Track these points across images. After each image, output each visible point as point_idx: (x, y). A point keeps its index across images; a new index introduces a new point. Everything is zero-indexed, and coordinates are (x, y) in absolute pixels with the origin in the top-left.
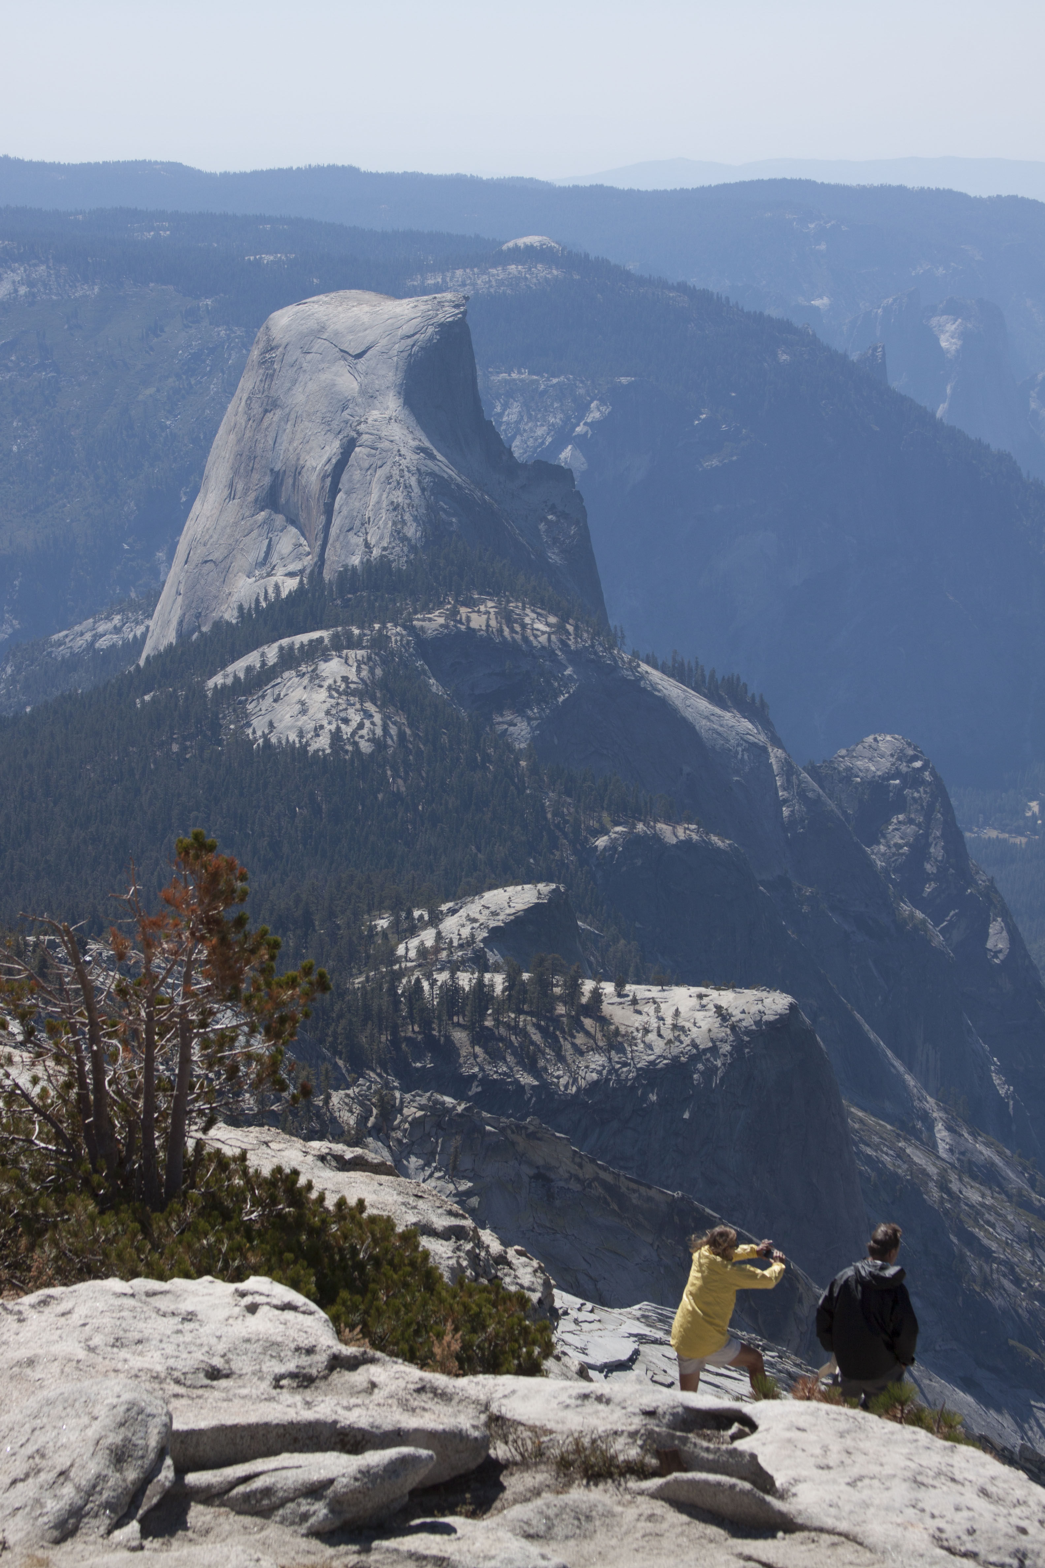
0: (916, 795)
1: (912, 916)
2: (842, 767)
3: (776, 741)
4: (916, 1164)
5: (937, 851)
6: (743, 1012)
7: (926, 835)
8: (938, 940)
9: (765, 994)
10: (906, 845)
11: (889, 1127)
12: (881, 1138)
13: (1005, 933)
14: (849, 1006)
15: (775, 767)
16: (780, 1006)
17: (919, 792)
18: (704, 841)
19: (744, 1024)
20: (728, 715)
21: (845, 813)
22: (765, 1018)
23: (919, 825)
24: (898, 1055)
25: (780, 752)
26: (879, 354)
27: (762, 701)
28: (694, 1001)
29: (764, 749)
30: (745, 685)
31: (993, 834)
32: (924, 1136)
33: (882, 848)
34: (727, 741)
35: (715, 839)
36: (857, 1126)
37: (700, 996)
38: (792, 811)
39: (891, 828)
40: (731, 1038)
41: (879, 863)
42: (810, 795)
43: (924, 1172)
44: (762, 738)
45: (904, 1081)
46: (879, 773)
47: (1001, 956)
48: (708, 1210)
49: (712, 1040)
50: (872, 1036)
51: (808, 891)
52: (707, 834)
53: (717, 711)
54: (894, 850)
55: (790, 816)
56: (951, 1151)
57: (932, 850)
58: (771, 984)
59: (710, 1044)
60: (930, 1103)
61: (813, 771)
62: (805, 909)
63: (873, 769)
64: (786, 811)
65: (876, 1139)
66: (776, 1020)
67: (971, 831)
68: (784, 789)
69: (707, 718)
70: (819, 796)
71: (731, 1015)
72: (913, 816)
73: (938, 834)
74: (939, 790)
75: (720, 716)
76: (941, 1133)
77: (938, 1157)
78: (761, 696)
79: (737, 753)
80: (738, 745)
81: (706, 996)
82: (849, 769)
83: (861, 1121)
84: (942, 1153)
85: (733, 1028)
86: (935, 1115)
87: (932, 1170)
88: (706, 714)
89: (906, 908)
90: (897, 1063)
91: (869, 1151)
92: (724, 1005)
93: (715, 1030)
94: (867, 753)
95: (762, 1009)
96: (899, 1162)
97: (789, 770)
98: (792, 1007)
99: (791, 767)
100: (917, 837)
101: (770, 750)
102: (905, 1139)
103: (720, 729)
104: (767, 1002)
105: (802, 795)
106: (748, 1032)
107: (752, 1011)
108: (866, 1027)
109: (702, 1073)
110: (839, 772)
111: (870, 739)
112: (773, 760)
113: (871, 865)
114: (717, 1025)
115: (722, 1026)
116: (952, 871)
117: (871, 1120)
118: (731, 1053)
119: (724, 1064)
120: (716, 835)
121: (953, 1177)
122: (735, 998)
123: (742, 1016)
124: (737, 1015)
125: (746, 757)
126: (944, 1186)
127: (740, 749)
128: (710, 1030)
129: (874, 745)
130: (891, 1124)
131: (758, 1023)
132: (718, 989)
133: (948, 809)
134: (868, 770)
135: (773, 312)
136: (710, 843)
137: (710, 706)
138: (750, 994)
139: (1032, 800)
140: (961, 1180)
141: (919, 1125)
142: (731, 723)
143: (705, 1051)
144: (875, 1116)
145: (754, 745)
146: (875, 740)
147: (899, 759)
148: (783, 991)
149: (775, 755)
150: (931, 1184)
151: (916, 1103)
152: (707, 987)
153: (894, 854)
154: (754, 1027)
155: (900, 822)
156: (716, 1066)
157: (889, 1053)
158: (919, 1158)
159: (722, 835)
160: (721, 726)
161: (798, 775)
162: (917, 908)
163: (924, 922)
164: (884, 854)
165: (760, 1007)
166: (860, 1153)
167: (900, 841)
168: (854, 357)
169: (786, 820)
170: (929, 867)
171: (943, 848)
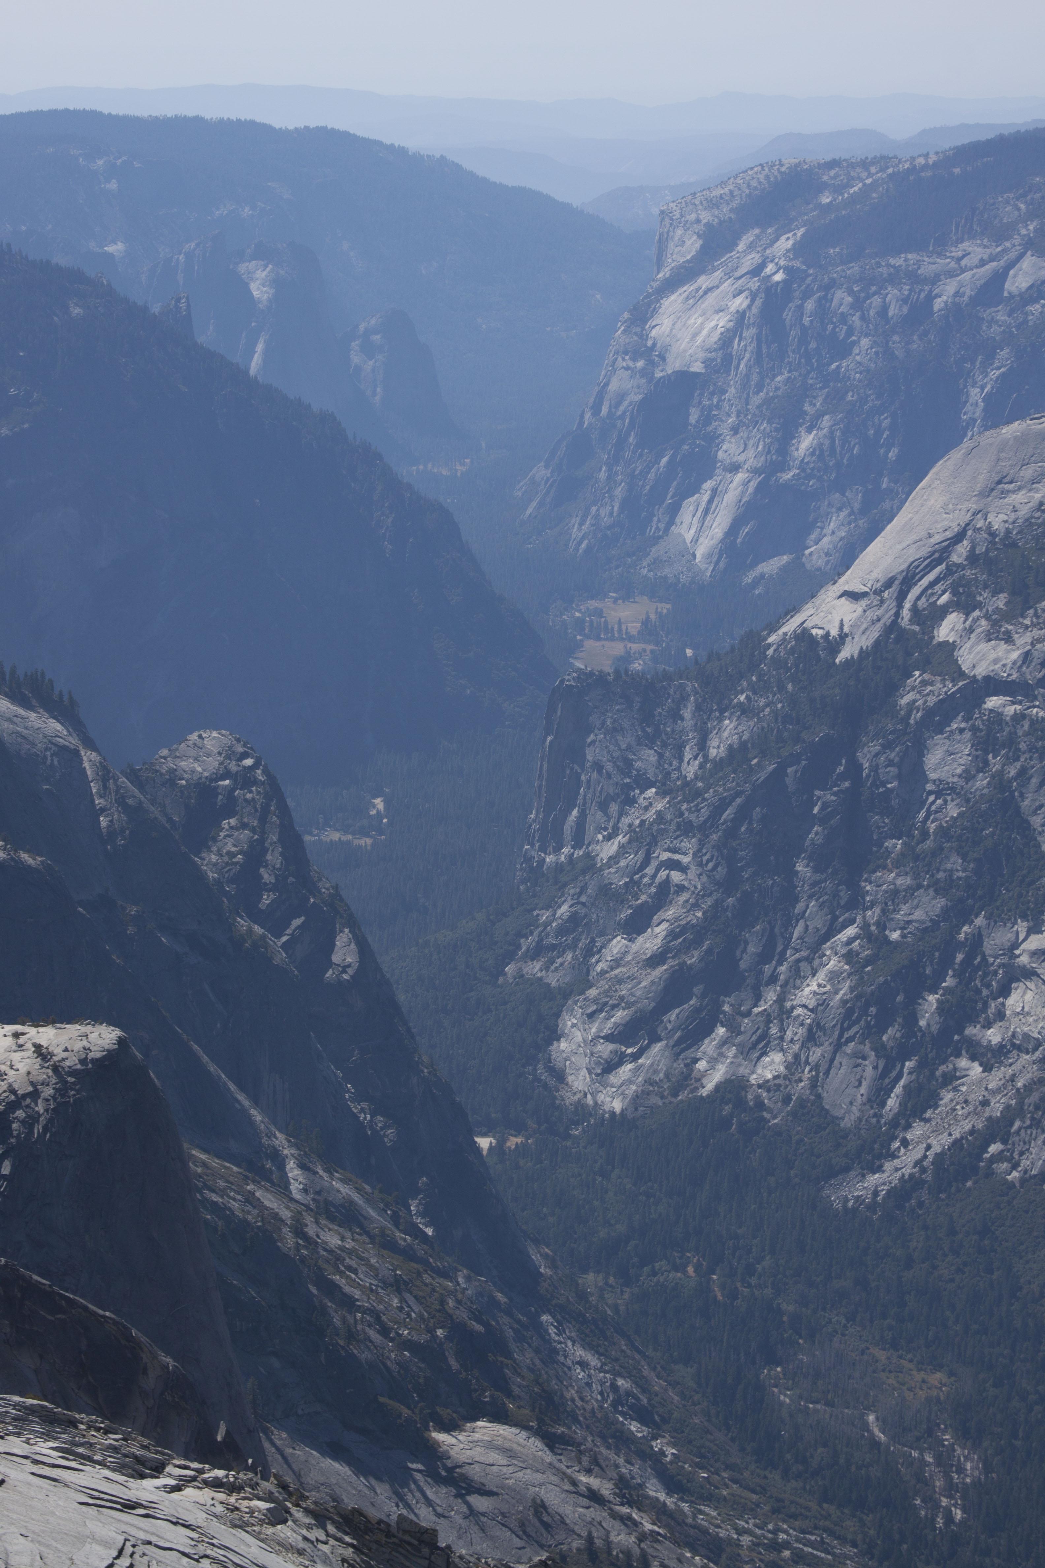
0: (249, 796)
1: (250, 931)
2: (164, 769)
3: (90, 744)
4: (267, 1208)
5: (274, 857)
6: (66, 1050)
7: (262, 841)
8: (281, 957)
9: (89, 1028)
10: (240, 852)
11: (235, 1169)
12: (227, 1181)
13: (353, 946)
14: (185, 1036)
15: (89, 772)
16: (107, 1041)
17: (251, 792)
18: (12, 859)
19: (67, 1063)
20: (33, 716)
21: (170, 820)
22: (91, 1055)
23: (253, 830)
24: (242, 1088)
25: (94, 755)
26: (183, 304)
27: (71, 698)
28: (10, 1041)
29: (76, 753)
30: (51, 681)
31: (336, 836)
32: (275, 1178)
33: (214, 858)
34: (34, 745)
35: (25, 856)
36: (199, 1170)
37: (16, 1035)
38: (111, 821)
39: (222, 834)
40: (54, 1080)
41: (210, 874)
42: (130, 801)
43: (276, 1216)
44: (73, 741)
45: (249, 1117)
46: (206, 774)
47: (350, 971)
48: (36, 1277)
49: (32, 1083)
50: (212, 1068)
51: (133, 910)
52: (16, 851)
53: (21, 711)
54: (226, 859)
55: (109, 827)
56: (305, 1191)
57: (269, 857)
58: (96, 1017)
59: (31, 1089)
60: (280, 1139)
61: (133, 775)
62: (131, 930)
63: (199, 769)
64: (103, 821)
65: (222, 1184)
66: (104, 1057)
67: (311, 833)
68: (101, 797)
69: (9, 720)
70: (140, 802)
71: (52, 1055)
72: (246, 820)
73: (275, 839)
74: (274, 790)
75: (23, 718)
76: (293, 1171)
77: (292, 1199)
78: (70, 693)
79: (45, 758)
80: (46, 749)
81: (23, 1034)
82: (172, 771)
83: (204, 1164)
84: (297, 1196)
85: (56, 1068)
86: (286, 1152)
87: (286, 1214)
88: (8, 715)
89: (242, 923)
90: (241, 1097)
91: (215, 1198)
92: (44, 1043)
93: (34, 1073)
94: (192, 753)
95: (87, 1045)
96: (249, 1208)
97: (105, 774)
98: (121, 1041)
99: (109, 772)
100: (251, 843)
101: (83, 753)
102: (254, 1181)
103: (25, 732)
104: (93, 1037)
105: (121, 801)
106: (73, 1073)
107: (76, 1049)
108: (205, 1058)
109: (23, 1122)
110: (161, 774)
111: (194, 737)
112: (86, 765)
113: (201, 877)
114: (37, 1066)
115: (42, 1067)
116: (291, 879)
117: (215, 1163)
118: (54, 1098)
119: (47, 1110)
120: (25, 851)
121: (309, 1220)
122: (56, 1035)
123: (65, 1054)
124: (59, 1054)
125: (56, 762)
126: (299, 1231)
127: (48, 753)
128: (29, 1073)
129: (199, 742)
130: (238, 1165)
131: (83, 1061)
132: (36, 1026)
133: (284, 811)
134: (193, 771)
135: (61, 260)
136: (19, 862)
137: (12, 707)
138: (73, 1030)
139: (375, 797)
140: (317, 1222)
141: (269, 1165)
142: (37, 725)
143: (24, 1096)
144: (219, 1157)
145: (65, 748)
146: (200, 737)
147: (228, 757)
148: (110, 1023)
149: (89, 759)
150: (285, 1230)
151: (265, 1140)
152: (23, 1024)
153: (227, 864)
154: (79, 1067)
155: (232, 828)
156: (37, 1113)
157: (232, 1087)
158: (270, 1201)
159: (33, 852)
160: (26, 728)
161: (116, 781)
162: (255, 922)
163: (263, 938)
164: (215, 865)
165: (85, 1043)
166: (205, 1201)
167: (233, 849)
168: (156, 309)
169: (104, 831)
170: (267, 876)
171: (282, 854)
